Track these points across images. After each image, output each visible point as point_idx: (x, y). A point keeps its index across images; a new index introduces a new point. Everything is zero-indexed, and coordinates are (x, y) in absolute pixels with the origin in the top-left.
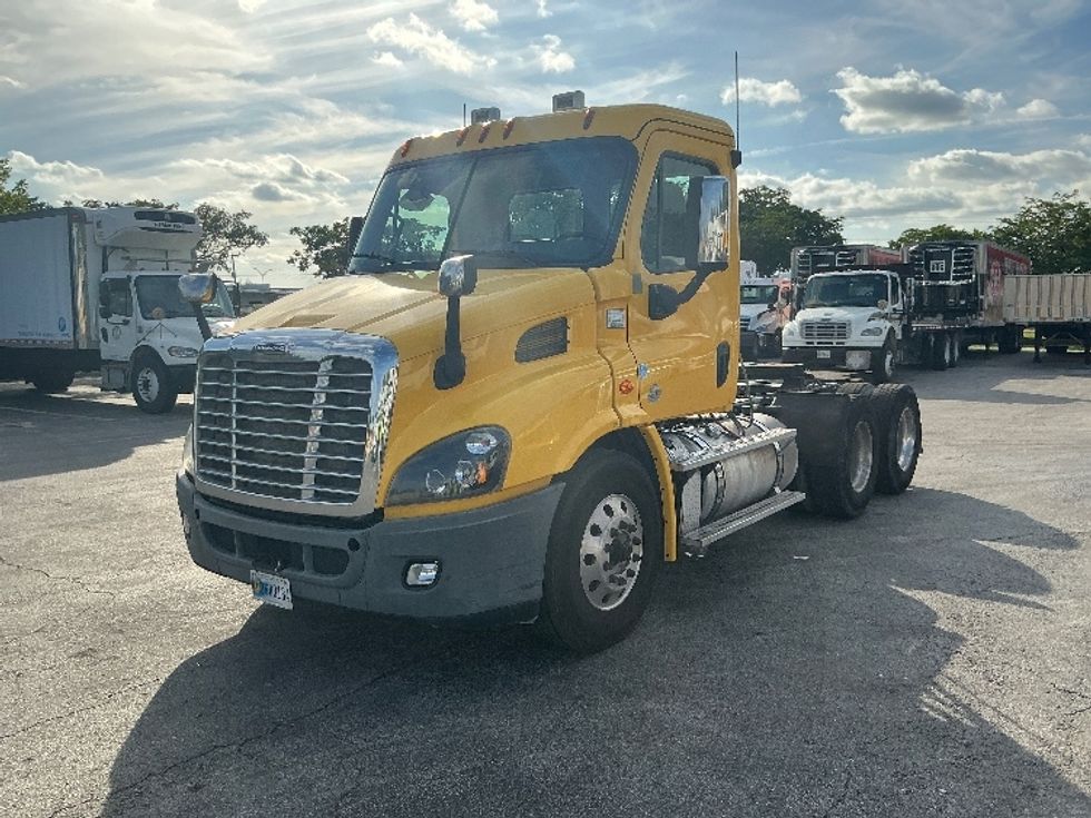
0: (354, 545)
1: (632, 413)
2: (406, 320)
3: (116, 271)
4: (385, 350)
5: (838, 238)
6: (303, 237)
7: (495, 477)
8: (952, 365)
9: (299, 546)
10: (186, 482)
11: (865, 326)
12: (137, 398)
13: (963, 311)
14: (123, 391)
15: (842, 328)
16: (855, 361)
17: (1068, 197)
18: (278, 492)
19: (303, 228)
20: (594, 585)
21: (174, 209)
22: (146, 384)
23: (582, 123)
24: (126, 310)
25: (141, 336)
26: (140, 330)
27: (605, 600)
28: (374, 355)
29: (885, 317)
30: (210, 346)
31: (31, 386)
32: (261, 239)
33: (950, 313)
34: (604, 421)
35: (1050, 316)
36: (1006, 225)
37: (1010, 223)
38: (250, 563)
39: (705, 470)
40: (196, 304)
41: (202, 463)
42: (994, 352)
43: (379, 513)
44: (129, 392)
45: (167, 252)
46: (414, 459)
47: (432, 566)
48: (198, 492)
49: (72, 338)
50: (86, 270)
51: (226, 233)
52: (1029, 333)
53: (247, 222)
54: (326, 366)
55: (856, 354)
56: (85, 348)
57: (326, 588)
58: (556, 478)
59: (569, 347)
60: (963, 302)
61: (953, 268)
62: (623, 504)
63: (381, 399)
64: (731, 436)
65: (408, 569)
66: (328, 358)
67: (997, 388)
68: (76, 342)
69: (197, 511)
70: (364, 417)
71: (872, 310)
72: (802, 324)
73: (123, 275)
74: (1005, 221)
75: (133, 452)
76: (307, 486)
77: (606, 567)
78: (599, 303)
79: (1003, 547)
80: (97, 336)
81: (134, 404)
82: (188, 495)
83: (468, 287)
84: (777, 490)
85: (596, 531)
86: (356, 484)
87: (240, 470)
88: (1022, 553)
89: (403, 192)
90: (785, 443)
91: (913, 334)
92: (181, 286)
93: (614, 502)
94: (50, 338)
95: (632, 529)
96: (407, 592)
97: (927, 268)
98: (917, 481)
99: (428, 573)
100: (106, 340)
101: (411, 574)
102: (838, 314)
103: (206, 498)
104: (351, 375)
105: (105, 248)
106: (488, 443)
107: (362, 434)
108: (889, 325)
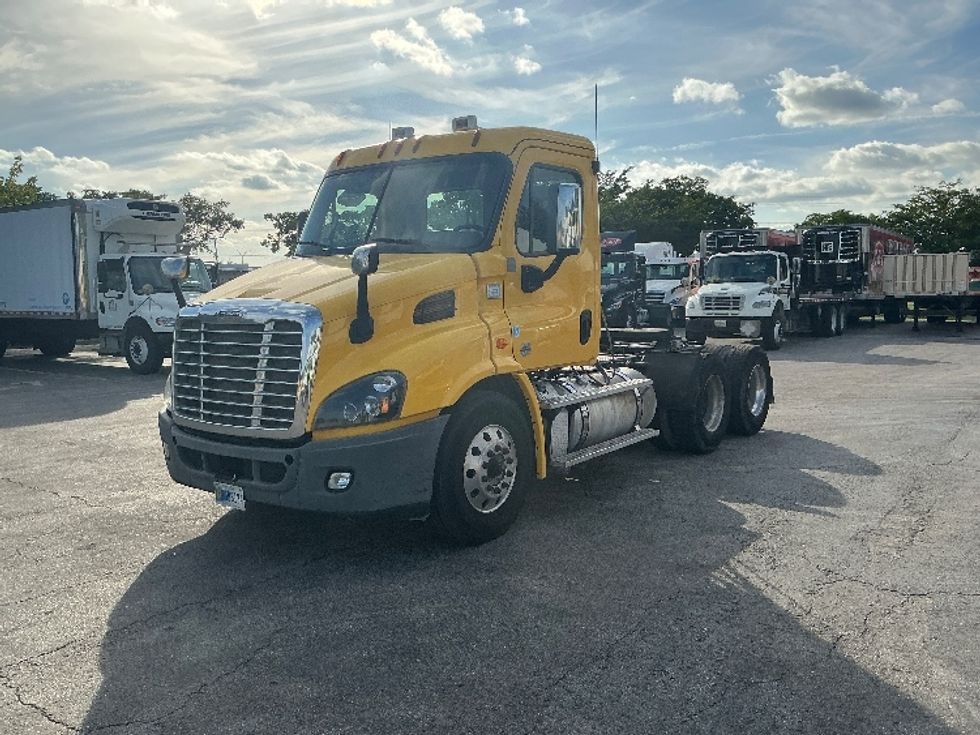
0: (289, 459)
1: (507, 363)
2: (330, 293)
3: (112, 254)
4: (313, 315)
5: (750, 222)
6: (275, 222)
7: (395, 410)
8: (839, 332)
9: (249, 461)
10: (166, 417)
11: (756, 298)
12: (129, 361)
13: (848, 286)
14: (117, 355)
15: (737, 301)
16: (748, 328)
17: (953, 185)
18: (235, 421)
19: (275, 215)
20: (475, 492)
21: (162, 200)
22: (138, 350)
23: (471, 142)
24: (120, 286)
25: (132, 309)
26: (132, 303)
27: (484, 506)
28: (306, 318)
29: (775, 291)
30: (184, 313)
31: (38, 352)
32: (238, 225)
33: (839, 288)
34: (483, 369)
35: (924, 289)
36: (899, 210)
37: (903, 208)
38: (213, 476)
39: (571, 409)
40: (175, 281)
41: (178, 401)
42: (879, 322)
43: (308, 436)
44: (123, 356)
45: (155, 236)
46: (336, 395)
47: (348, 475)
48: (175, 424)
49: (73, 311)
50: (86, 250)
51: (207, 221)
52: (911, 305)
53: (227, 211)
54: (269, 327)
55: (748, 323)
56: (85, 318)
57: (270, 493)
58: (445, 410)
59: (456, 312)
60: (849, 278)
61: (840, 248)
62: (498, 432)
63: (310, 352)
64: (597, 384)
65: (329, 479)
66: (272, 320)
67: (871, 352)
68: (78, 315)
69: (174, 438)
70: (297, 364)
71: (761, 286)
72: (702, 298)
73: (118, 257)
74: (897, 207)
75: (126, 405)
76: (256, 415)
77: (484, 479)
78: (479, 279)
79: (819, 474)
80: (95, 308)
81: (127, 365)
82: (167, 427)
83: (373, 268)
84: (638, 428)
85: (476, 452)
86: (291, 415)
87: (207, 406)
88: (835, 480)
89: (340, 192)
90: (644, 390)
91: (800, 306)
92: (163, 266)
93: (492, 431)
94: (55, 311)
95: (506, 451)
96: (329, 494)
97: (819, 249)
98: (768, 425)
99: (344, 480)
100: (103, 312)
101: (331, 481)
102: (733, 288)
103: (181, 428)
104: (287, 335)
105: (102, 233)
106: (389, 383)
107: (296, 377)
108: (777, 298)
